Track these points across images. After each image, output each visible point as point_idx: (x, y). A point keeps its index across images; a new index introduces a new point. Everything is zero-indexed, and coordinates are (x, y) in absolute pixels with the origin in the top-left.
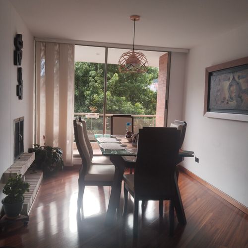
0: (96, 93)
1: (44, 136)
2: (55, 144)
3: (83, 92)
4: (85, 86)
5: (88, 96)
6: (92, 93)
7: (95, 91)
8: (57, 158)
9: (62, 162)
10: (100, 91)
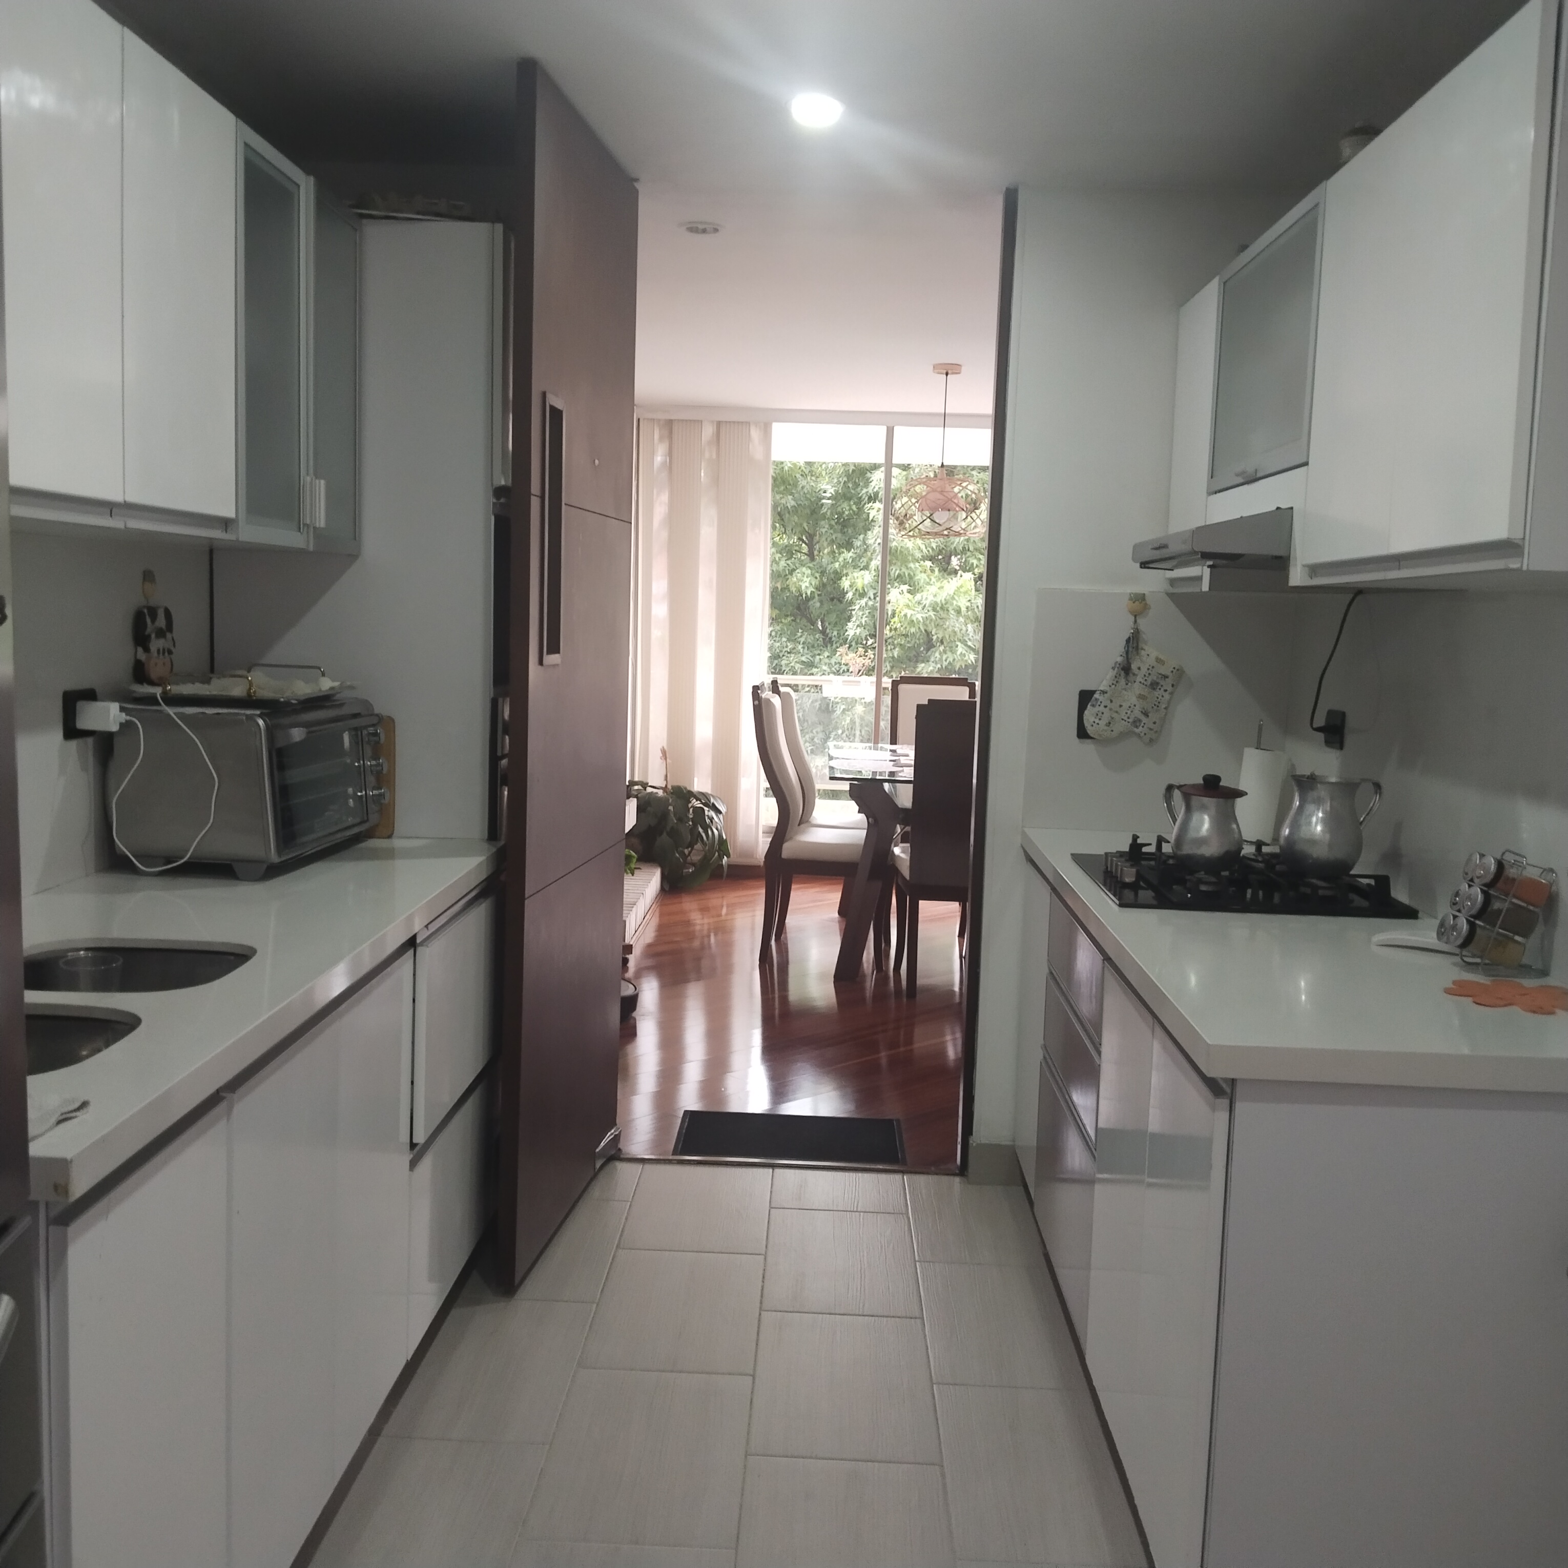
0: (900, 579)
1: (664, 752)
2: (701, 783)
3: (838, 576)
4: (849, 546)
5: (862, 595)
6: (884, 580)
7: (895, 571)
8: (706, 828)
9: (722, 842)
10: (922, 571)
